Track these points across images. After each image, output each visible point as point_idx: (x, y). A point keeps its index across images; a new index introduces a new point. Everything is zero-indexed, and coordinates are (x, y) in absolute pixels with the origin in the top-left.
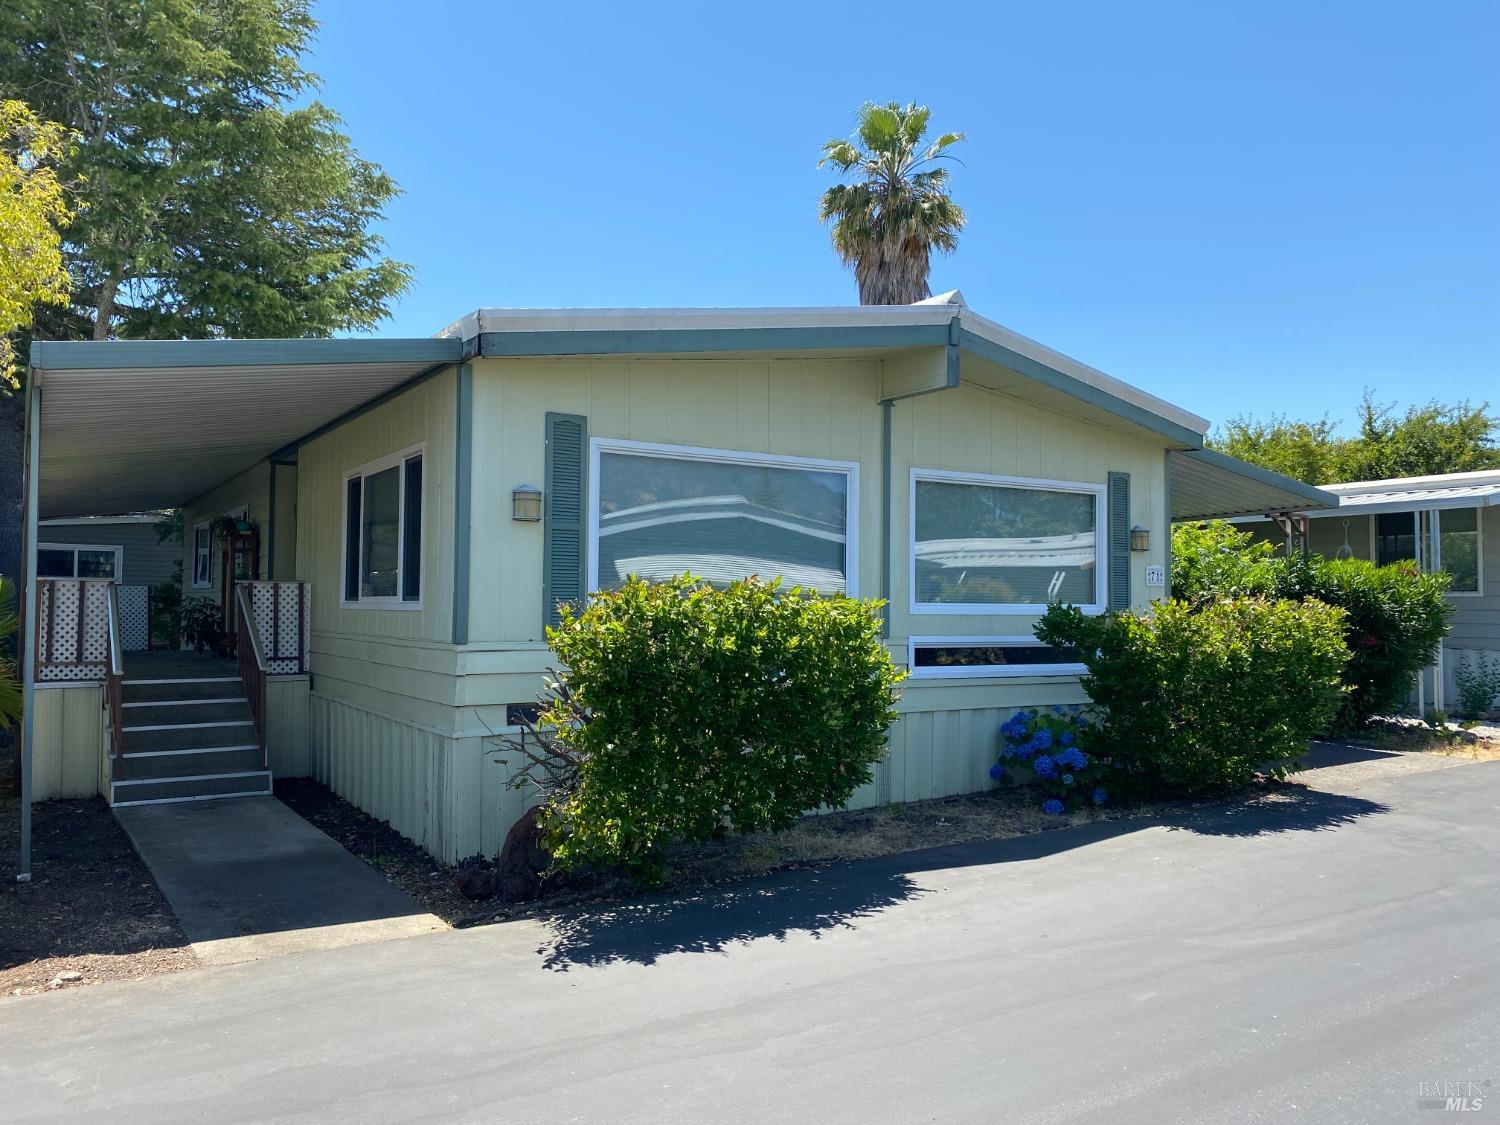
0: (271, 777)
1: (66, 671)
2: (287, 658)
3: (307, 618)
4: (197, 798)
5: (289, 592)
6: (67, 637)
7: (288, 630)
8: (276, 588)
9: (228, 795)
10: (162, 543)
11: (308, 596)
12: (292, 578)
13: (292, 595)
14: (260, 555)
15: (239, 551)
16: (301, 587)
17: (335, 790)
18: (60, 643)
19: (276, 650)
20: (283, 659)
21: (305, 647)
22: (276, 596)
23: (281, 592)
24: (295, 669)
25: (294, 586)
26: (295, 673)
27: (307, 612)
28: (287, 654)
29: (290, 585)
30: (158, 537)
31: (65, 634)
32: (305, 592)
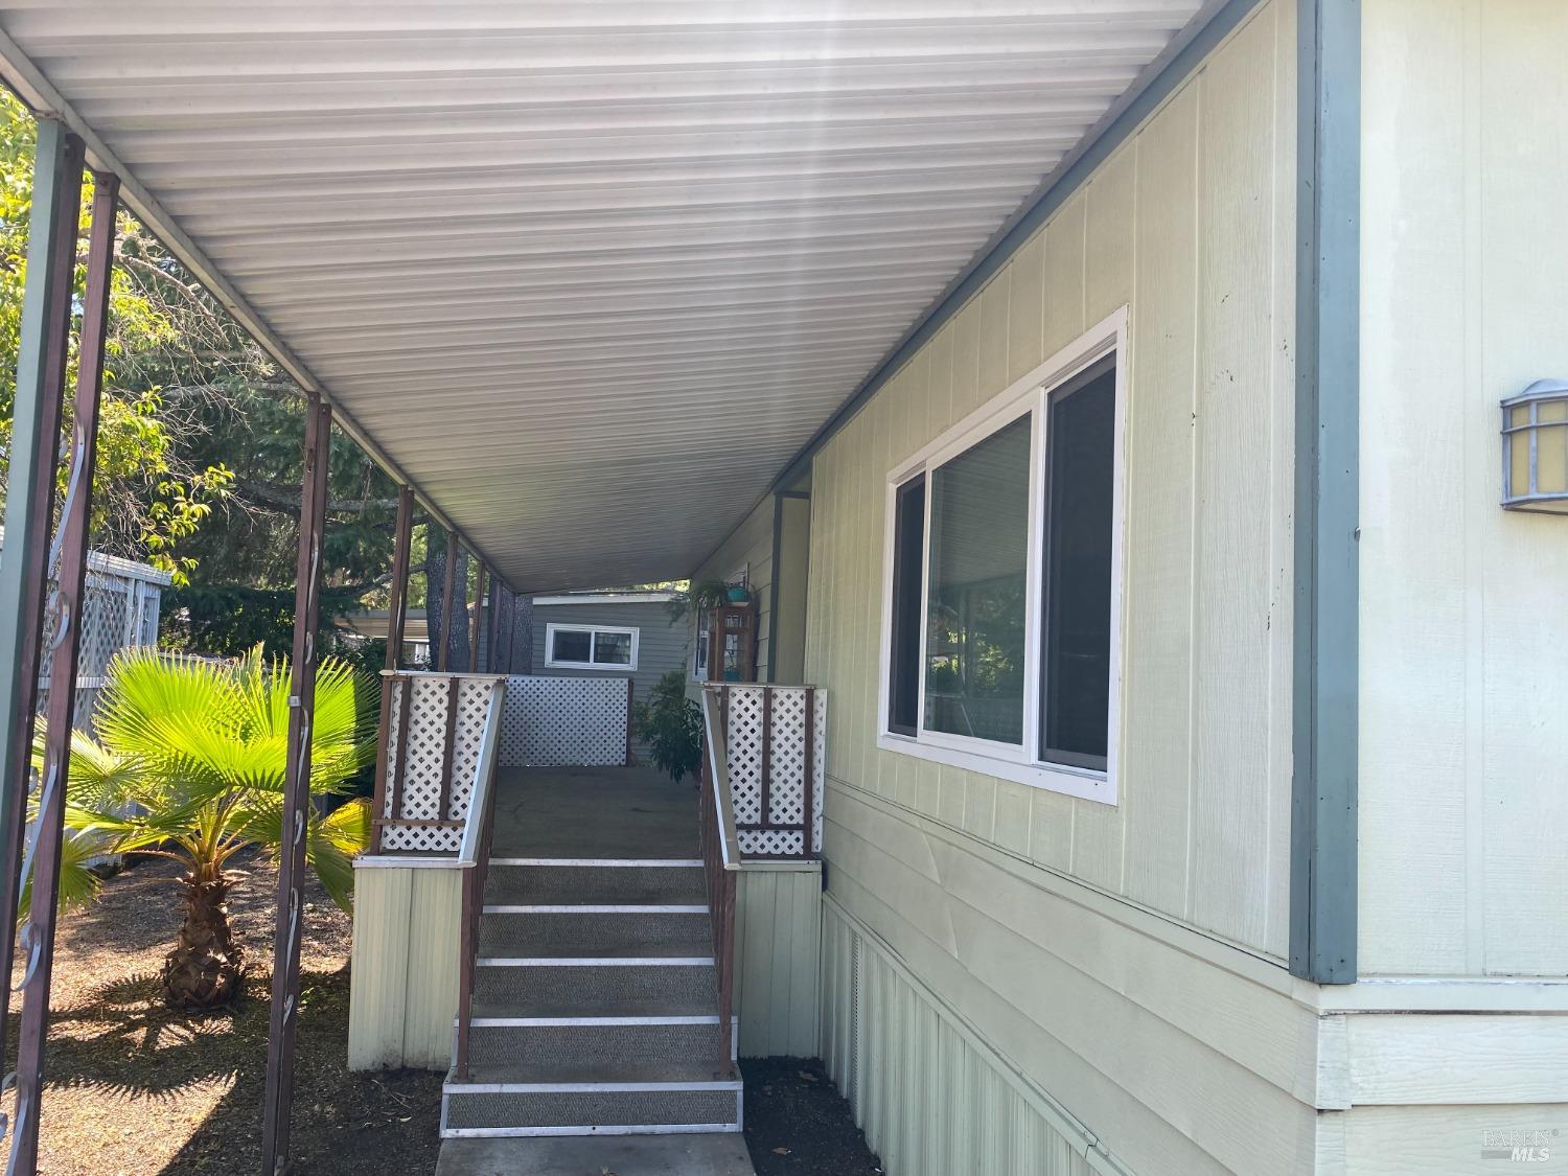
0: (740, 1095)
1: (423, 835)
2: (784, 827)
3: (820, 754)
4: (600, 1130)
5: (788, 704)
6: (428, 775)
7: (786, 774)
8: (768, 696)
9: (659, 1128)
10: (674, 624)
11: (821, 712)
12: (797, 679)
13: (795, 711)
14: (759, 638)
15: (732, 632)
16: (810, 696)
17: (864, 1125)
18: (415, 786)
19: (766, 810)
20: (777, 829)
21: (815, 806)
22: (768, 710)
23: (775, 704)
24: (798, 848)
25: (797, 694)
26: (797, 856)
27: (820, 741)
28: (784, 819)
29: (792, 692)
30: (670, 618)
31: (424, 771)
32: (817, 705)
